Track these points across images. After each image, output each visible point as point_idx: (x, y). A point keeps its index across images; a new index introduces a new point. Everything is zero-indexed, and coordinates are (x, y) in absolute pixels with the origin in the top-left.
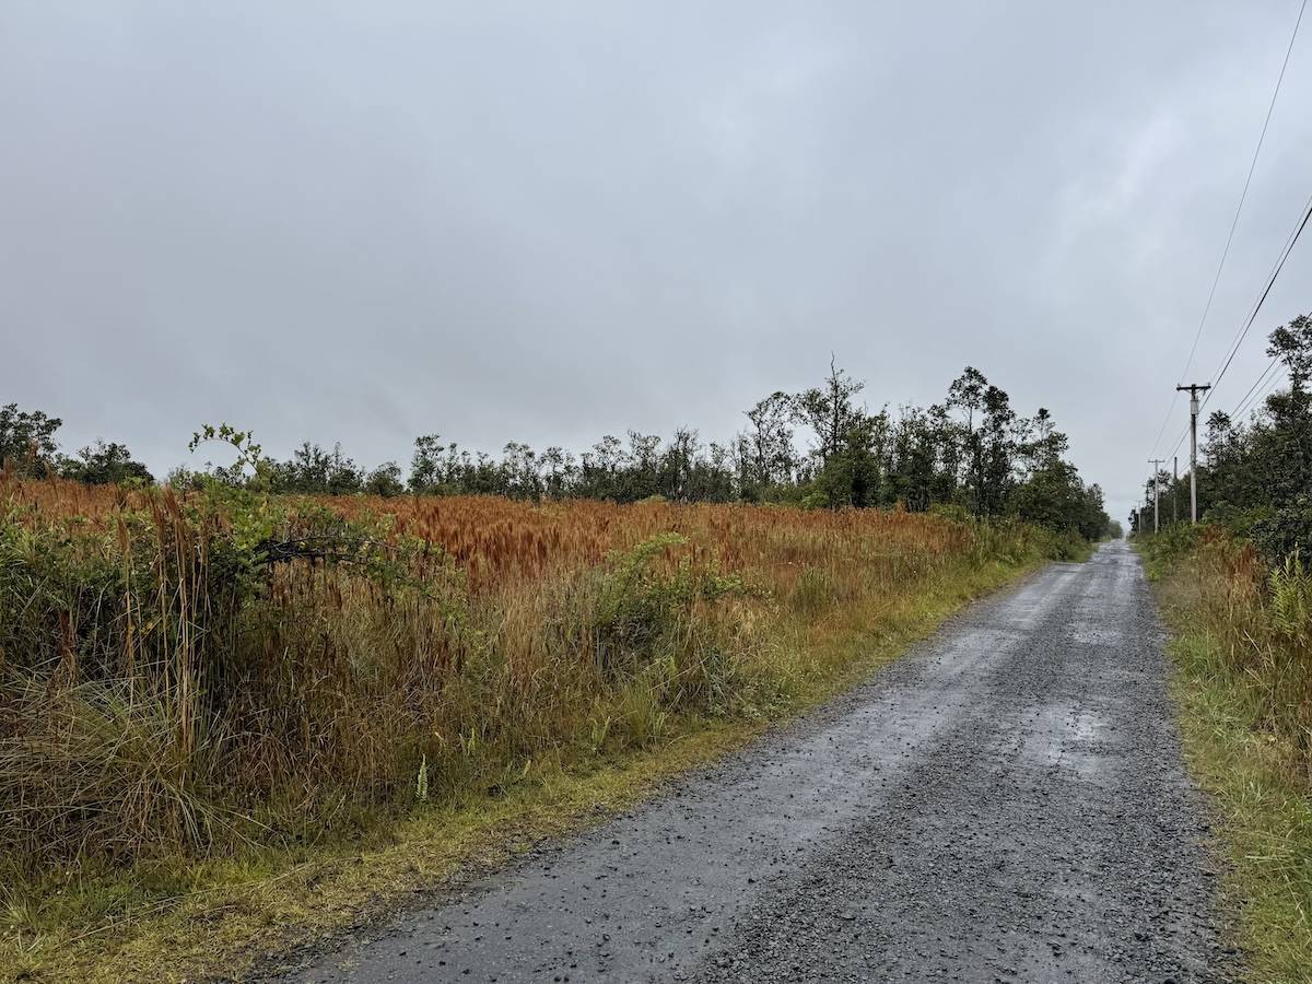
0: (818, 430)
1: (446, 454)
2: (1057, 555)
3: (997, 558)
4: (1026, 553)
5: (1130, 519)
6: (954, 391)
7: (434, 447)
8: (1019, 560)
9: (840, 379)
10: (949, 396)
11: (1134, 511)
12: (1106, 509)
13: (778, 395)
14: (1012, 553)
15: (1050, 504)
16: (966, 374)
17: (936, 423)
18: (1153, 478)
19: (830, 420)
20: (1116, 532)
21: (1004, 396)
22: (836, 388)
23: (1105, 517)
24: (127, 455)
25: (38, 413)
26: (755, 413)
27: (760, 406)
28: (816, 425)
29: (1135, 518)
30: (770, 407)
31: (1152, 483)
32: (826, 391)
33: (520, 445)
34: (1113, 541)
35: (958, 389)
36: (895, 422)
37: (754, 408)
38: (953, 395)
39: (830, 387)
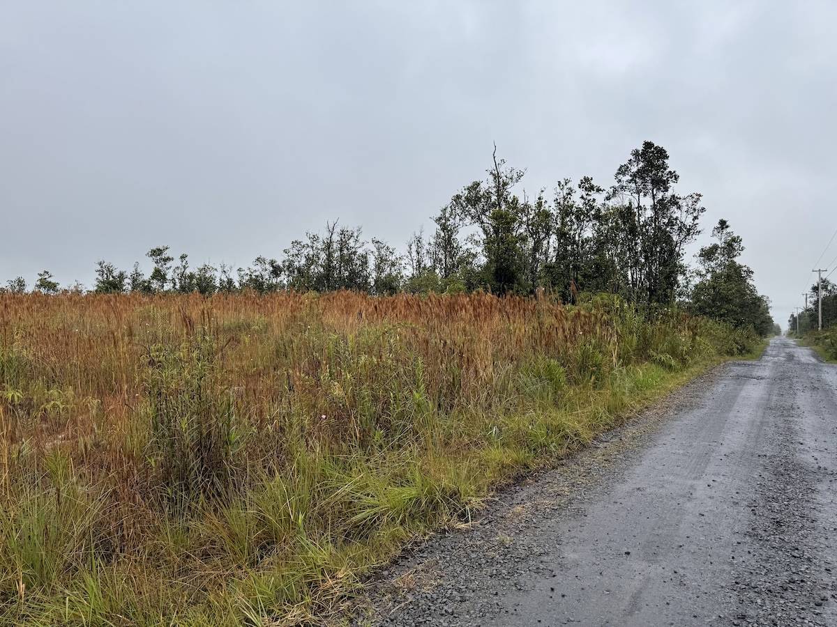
1: (177, 262)
2: (735, 350)
3: (649, 357)
4: (693, 350)
5: (789, 321)
6: (620, 177)
7: (164, 257)
8: (683, 361)
9: (502, 169)
11: (792, 316)
12: (772, 313)
14: (673, 352)
15: (729, 301)
16: (632, 157)
18: (816, 285)
20: (777, 331)
21: (662, 154)
22: (497, 177)
23: (770, 319)
26: (440, 218)
29: (794, 321)
31: (815, 289)
32: (487, 184)
34: (776, 337)
35: (624, 175)
36: (551, 207)
37: (439, 214)
38: (620, 181)
39: (491, 178)
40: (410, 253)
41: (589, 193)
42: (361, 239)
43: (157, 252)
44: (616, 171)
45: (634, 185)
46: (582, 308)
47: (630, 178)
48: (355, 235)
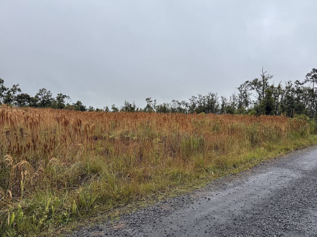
0: (258, 91)
1: (153, 102)
7: (150, 101)
9: (265, 75)
10: (306, 79)
13: (247, 82)
16: (312, 71)
17: (297, 86)
19: (262, 88)
22: (263, 77)
24: (81, 104)
25: (61, 94)
26: (240, 88)
27: (241, 86)
28: (257, 90)
30: (245, 86)
32: (260, 79)
33: (176, 101)
35: (309, 76)
36: (283, 87)
37: (240, 86)
38: (307, 78)
39: (261, 77)
40: (231, 100)
41: (298, 85)
42: (217, 96)
43: (148, 99)
44: (306, 75)
45: (312, 80)
46: (295, 119)
47: (311, 77)
48: (215, 95)
